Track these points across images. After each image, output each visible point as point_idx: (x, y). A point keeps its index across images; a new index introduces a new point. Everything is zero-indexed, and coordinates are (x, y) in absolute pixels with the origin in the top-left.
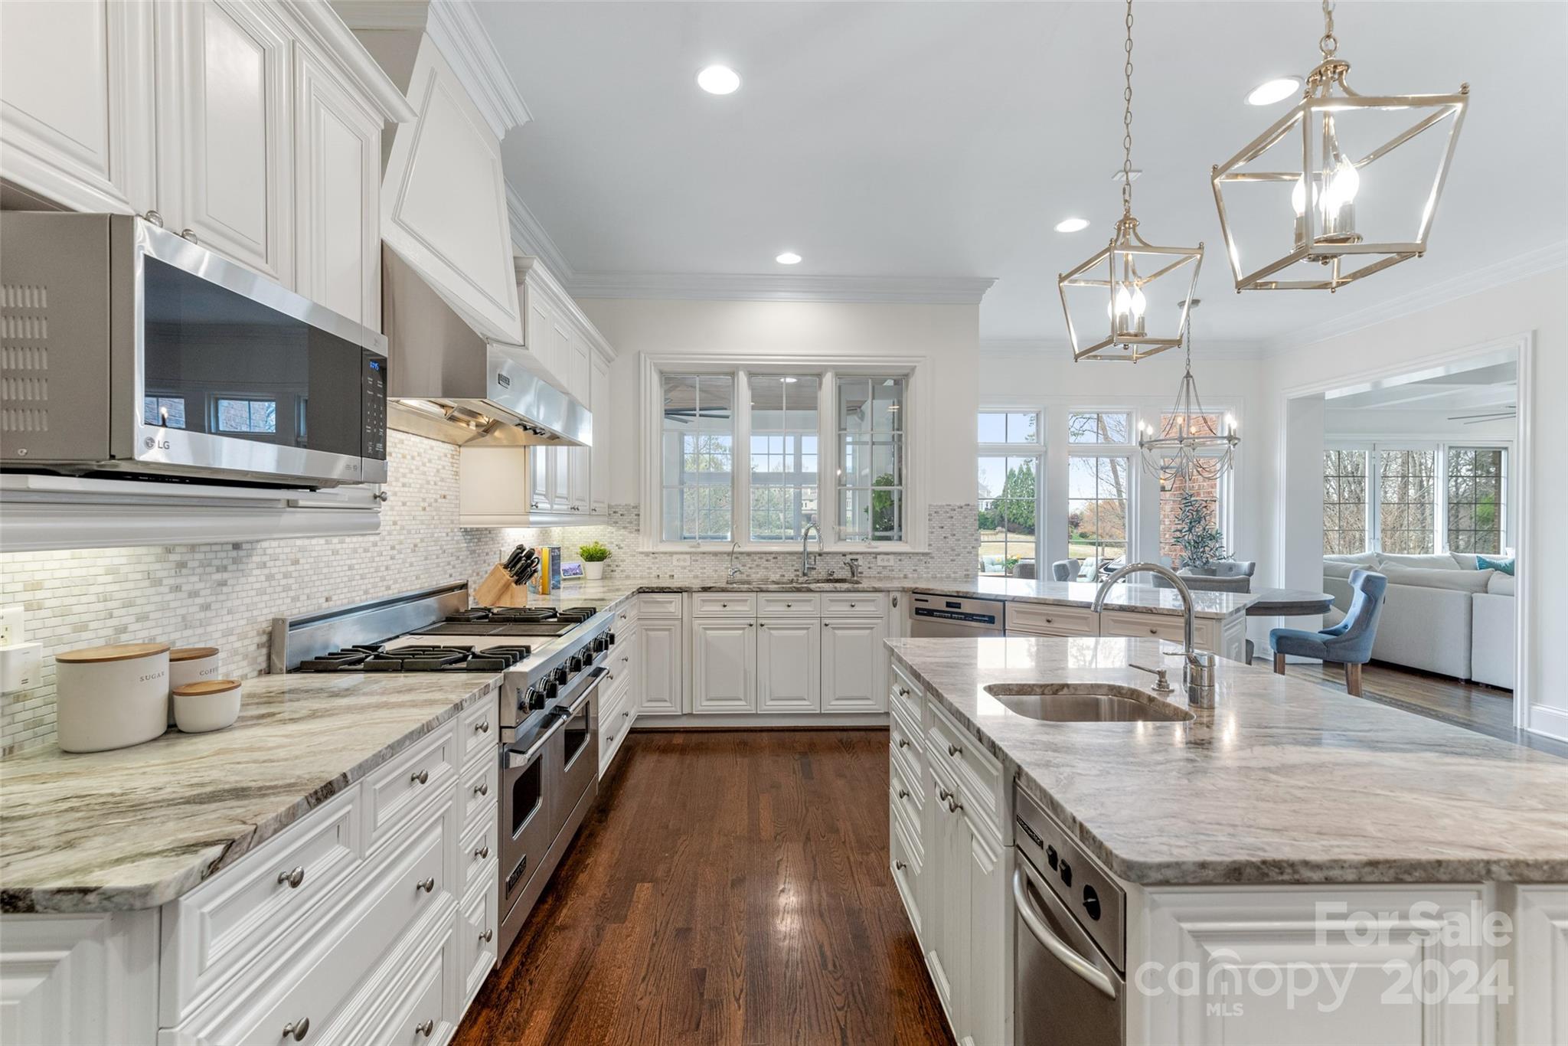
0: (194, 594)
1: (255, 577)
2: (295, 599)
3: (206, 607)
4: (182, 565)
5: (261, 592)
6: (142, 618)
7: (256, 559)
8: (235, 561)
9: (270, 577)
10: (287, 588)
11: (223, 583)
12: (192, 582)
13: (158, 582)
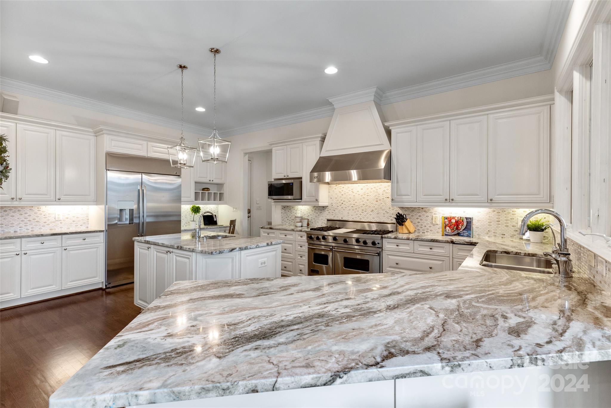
0: (317, 213)
1: (327, 212)
2: (334, 217)
3: (319, 215)
4: (315, 209)
5: (328, 215)
6: (311, 215)
7: (327, 209)
8: (323, 209)
9: (329, 212)
10: (333, 215)
11: (321, 212)
12: (317, 211)
13: (313, 211)
